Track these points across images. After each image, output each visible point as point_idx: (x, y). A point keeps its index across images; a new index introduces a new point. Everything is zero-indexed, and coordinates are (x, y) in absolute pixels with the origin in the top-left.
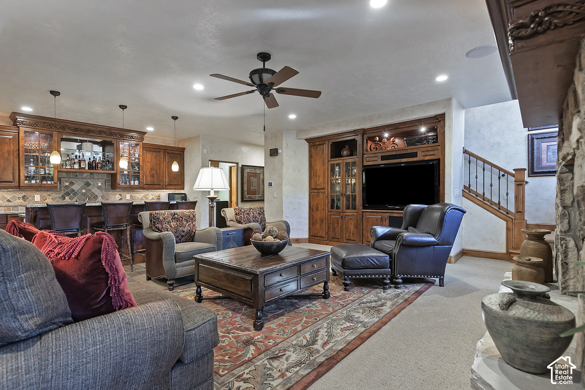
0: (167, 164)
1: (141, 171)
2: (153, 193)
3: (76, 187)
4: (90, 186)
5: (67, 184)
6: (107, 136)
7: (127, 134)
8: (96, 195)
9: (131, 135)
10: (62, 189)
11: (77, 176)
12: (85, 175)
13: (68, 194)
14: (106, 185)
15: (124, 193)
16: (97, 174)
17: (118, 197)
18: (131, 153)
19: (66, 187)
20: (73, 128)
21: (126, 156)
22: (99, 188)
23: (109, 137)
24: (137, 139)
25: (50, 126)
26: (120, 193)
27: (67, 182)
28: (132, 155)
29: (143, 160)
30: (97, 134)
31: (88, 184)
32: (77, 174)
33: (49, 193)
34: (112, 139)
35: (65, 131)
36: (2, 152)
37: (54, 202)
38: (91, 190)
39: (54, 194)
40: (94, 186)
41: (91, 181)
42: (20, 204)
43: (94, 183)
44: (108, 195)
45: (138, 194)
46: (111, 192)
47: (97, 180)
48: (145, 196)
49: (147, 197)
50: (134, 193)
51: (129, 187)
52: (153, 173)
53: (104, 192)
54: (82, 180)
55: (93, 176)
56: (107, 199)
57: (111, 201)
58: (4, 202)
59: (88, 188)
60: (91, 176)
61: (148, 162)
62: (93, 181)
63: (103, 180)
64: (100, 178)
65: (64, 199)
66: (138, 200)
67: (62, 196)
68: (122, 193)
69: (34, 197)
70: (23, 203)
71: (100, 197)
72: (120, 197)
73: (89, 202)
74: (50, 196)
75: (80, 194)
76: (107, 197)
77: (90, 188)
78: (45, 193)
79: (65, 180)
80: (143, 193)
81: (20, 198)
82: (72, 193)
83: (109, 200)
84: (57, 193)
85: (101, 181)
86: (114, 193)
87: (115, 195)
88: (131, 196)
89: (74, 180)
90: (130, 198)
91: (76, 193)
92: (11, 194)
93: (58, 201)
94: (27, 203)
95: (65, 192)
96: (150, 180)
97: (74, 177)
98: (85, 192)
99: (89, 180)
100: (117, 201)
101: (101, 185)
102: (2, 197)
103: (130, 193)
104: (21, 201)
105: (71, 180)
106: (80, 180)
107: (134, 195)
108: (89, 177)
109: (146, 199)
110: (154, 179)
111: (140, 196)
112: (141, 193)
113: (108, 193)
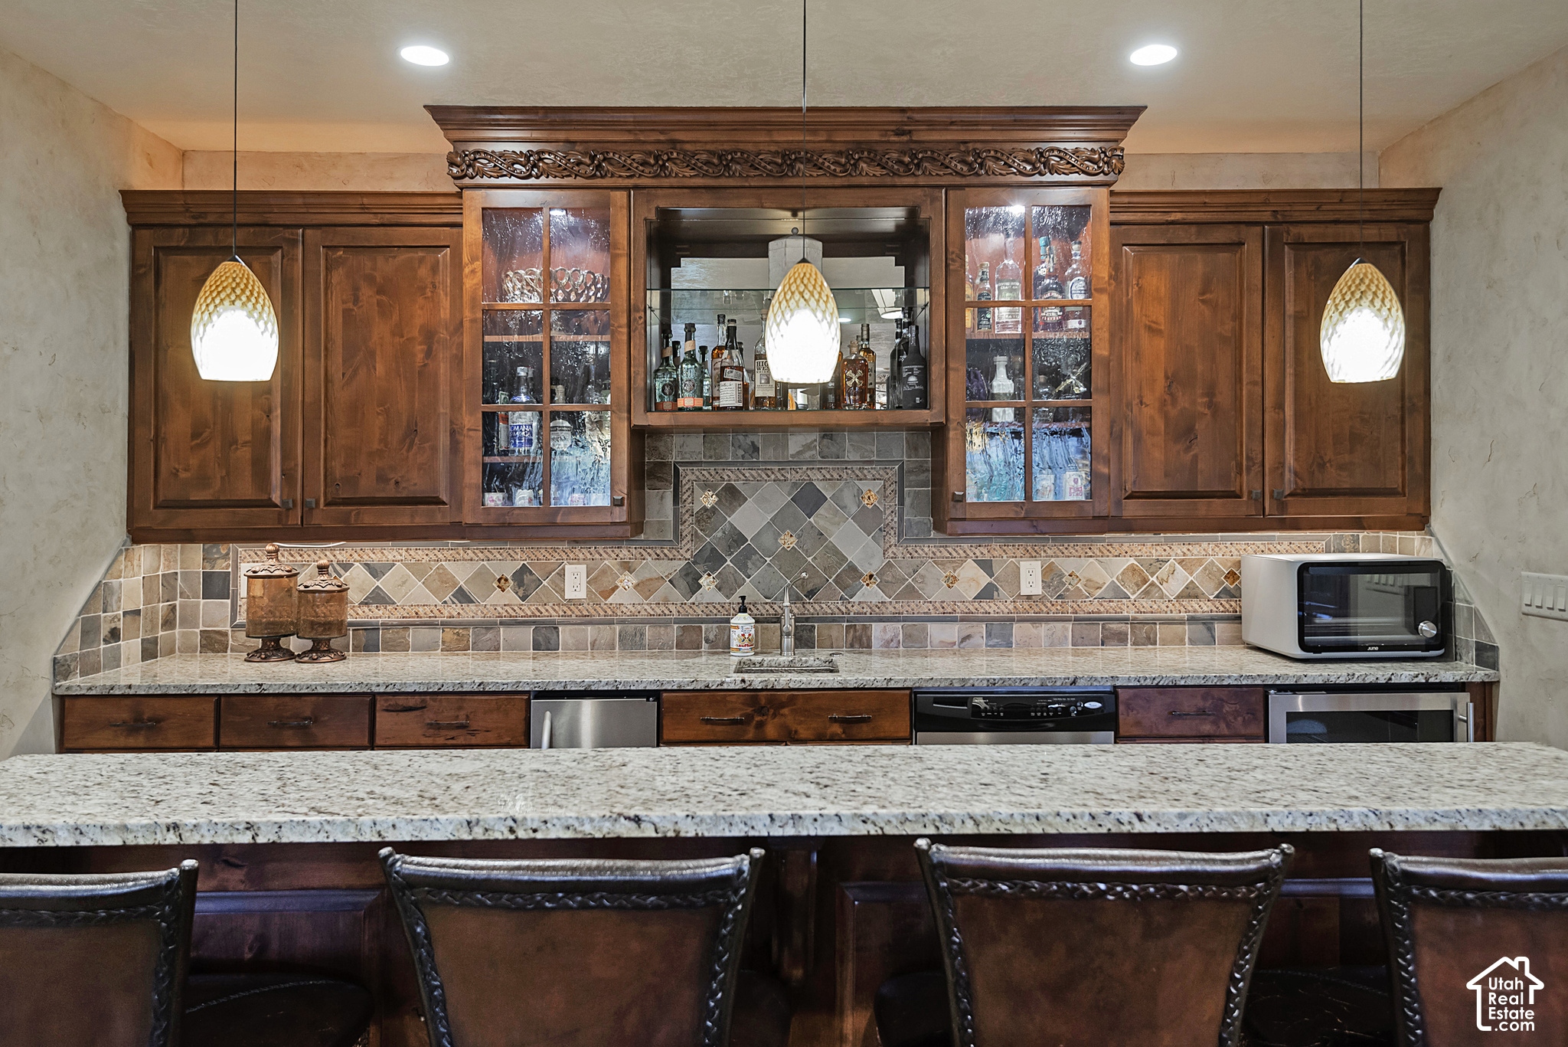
0: (1290, 333)
1: (1100, 404)
2: (1195, 549)
3: (749, 519)
4: (821, 511)
5: (709, 500)
6: (888, 181)
7: (1008, 147)
8: (852, 568)
9: (1033, 147)
10: (686, 529)
11: (756, 449)
12: (795, 444)
13: (712, 559)
14: (908, 501)
15: (1010, 550)
16: (855, 437)
17: (971, 578)
18: (1043, 278)
19: (706, 516)
20: (704, 157)
21: (1007, 297)
22: (868, 520)
23: (898, 181)
24: (1073, 169)
25: (593, 158)
26: (982, 552)
27: (706, 486)
28: (1047, 289)
29: (1121, 322)
30: (834, 175)
31: (809, 500)
32: (758, 439)
33: (625, 551)
34: (919, 192)
35: (666, 182)
36: (402, 340)
37: (646, 607)
38: (826, 532)
39: (650, 559)
40: (843, 508)
41: (825, 479)
42: (506, 614)
43: (841, 490)
44: (915, 567)
45: (1091, 559)
46: (934, 549)
47: (857, 472)
48: (1141, 573)
49: (1154, 579)
50: (1066, 551)
51: (1024, 519)
52: (1187, 406)
53: (894, 549)
54: (779, 475)
55: (834, 450)
56: (911, 592)
57: (931, 608)
58: (445, 602)
59: (811, 519)
60: (826, 450)
61: (1150, 329)
62: (836, 476)
63: (888, 471)
64: (875, 458)
65: (694, 587)
66: (1091, 599)
67: (684, 573)
68: (996, 554)
69: (562, 574)
70: (516, 608)
71: (871, 576)
72: (985, 580)
73: (816, 606)
74: (632, 568)
75: (768, 559)
76: (910, 580)
77: (822, 523)
78: (607, 553)
79: (697, 477)
80: (1129, 554)
81: (506, 580)
82: (730, 555)
83: (920, 597)
84: (662, 556)
85: (879, 477)
86: (950, 554)
87: (955, 562)
88: (1052, 570)
89: (744, 475)
90: (1043, 588)
91: (750, 552)
92: (471, 560)
93: (666, 602)
94: (533, 608)
95: (696, 549)
96: (1163, 459)
97: (743, 457)
98: (793, 545)
99: (815, 476)
100: (967, 604)
101: (876, 503)
102: (436, 577)
103: (1045, 551)
104: (510, 596)
105: (730, 473)
106: (769, 473)
107: (1066, 565)
108: (814, 452)
109: (1146, 593)
110: (1192, 453)
111: (1105, 569)
112: (1111, 549)
113: (916, 552)
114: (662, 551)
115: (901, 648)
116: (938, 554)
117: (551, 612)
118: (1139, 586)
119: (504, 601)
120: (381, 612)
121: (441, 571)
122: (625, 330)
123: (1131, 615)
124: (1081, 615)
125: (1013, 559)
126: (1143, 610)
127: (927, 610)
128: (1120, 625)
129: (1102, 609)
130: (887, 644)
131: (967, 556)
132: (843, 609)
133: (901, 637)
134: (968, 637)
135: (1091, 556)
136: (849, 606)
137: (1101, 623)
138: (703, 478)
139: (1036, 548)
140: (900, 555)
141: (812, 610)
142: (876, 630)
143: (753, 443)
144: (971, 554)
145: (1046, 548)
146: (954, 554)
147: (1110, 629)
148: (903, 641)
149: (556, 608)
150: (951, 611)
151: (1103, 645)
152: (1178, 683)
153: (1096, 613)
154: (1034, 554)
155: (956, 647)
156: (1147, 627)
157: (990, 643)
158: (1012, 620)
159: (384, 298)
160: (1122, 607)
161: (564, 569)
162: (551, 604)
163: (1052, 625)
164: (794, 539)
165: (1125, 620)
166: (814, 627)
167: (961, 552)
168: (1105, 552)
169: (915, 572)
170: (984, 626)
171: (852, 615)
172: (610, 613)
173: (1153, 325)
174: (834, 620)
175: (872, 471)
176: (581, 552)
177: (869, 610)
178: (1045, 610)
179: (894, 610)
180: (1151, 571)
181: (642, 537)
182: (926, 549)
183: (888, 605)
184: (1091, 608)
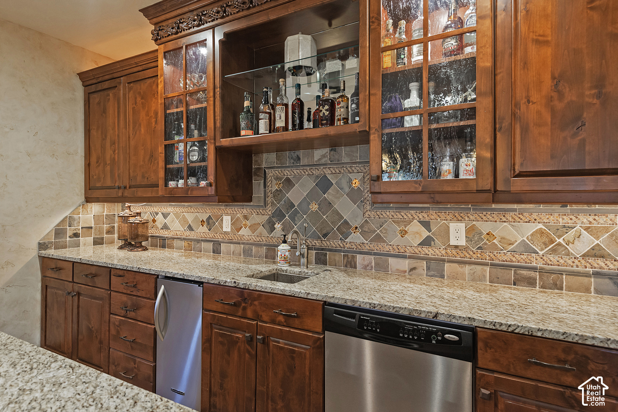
1: (482, 104)
3: (297, 194)
5: (279, 185)
10: (269, 200)
11: (299, 159)
12: (317, 155)
13: (279, 215)
16: (348, 149)
17: (416, 232)
19: (277, 194)
22: (355, 195)
27: (278, 178)
31: (324, 185)
33: (245, 210)
35: (228, 19)
36: (148, 117)
37: (253, 237)
38: (333, 203)
39: (255, 214)
40: (341, 189)
41: (332, 173)
42: (203, 236)
43: (340, 179)
44: (381, 224)
45: (505, 224)
46: (393, 214)
47: (349, 169)
48: (548, 235)
49: (561, 240)
50: (484, 218)
51: (422, 192)
52: (574, 98)
53: (369, 213)
54: (309, 172)
55: (337, 157)
56: (379, 239)
57: (391, 248)
58: (185, 230)
59: (325, 195)
60: (332, 157)
61: (537, 42)
62: (338, 171)
63: (366, 167)
64: (358, 160)
65: (272, 229)
66: (505, 252)
67: (268, 222)
68: (433, 217)
69: (222, 220)
70: (207, 234)
71: (356, 228)
72: (425, 233)
73: (328, 242)
74: (248, 218)
75: (305, 216)
76: (378, 231)
77: (330, 197)
78: (238, 211)
79: (274, 174)
80: (538, 221)
81: (204, 221)
82: (287, 213)
83: (384, 242)
84: (259, 213)
85: (361, 171)
86: (403, 217)
87: (405, 221)
88: (473, 230)
89: (294, 172)
90: (467, 241)
91: (296, 212)
92: (193, 212)
93: (260, 235)
94: (212, 234)
95: (273, 210)
96: (549, 144)
97: (293, 163)
98: (317, 209)
99: (327, 172)
100: (414, 248)
101: (359, 186)
102: (182, 219)
103: (468, 217)
104: (205, 229)
105: (287, 172)
106: (305, 171)
107: (484, 227)
108: (327, 159)
109: (554, 251)
110: (579, 138)
111: (517, 231)
112: (522, 217)
113: (382, 215)
114: (259, 211)
115: (373, 270)
116: (395, 216)
117: (219, 237)
118: (546, 245)
119: (202, 231)
120: (166, 233)
121: (184, 217)
122: (212, 99)
123: (540, 265)
124: (497, 262)
125: (445, 221)
126: (550, 263)
127: (388, 250)
128: (529, 272)
129: (514, 259)
130: (365, 267)
131: (414, 218)
132: (342, 245)
133: (373, 264)
134: (414, 268)
135: (505, 222)
136: (345, 244)
137: (513, 269)
138: (276, 175)
139: (461, 215)
140: (373, 216)
141: (325, 245)
142: (359, 258)
143: (297, 155)
144: (416, 217)
145: (469, 215)
146: (405, 217)
147: (521, 274)
148: (375, 267)
149: (220, 235)
150: (403, 251)
151: (515, 284)
152: (535, 334)
153: (509, 261)
154: (460, 218)
155: (407, 274)
156: (553, 276)
157: (429, 274)
158: (444, 260)
159: (143, 100)
160: (532, 259)
161: (223, 218)
162: (218, 233)
163: (473, 267)
164: (317, 206)
165: (534, 269)
166: (326, 254)
167: (409, 216)
168: (517, 219)
169: (381, 226)
170: (425, 263)
171: (346, 249)
172: (240, 239)
173: (541, 38)
174: (336, 251)
175: (357, 168)
176: (229, 210)
177: (355, 247)
178: (468, 256)
179: (369, 248)
180: (558, 234)
181: (252, 204)
182: (388, 213)
183: (365, 245)
184: (505, 258)
